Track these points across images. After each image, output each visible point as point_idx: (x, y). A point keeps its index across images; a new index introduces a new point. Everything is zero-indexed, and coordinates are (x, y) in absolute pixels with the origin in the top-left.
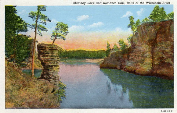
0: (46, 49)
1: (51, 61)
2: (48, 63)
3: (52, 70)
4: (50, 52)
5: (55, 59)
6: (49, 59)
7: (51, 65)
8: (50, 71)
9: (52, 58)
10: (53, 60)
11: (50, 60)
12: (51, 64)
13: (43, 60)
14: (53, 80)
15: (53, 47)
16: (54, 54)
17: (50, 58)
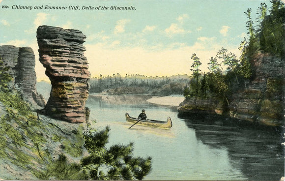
0: (56, 37)
1: (69, 66)
2: (61, 72)
3: (71, 88)
4: (67, 44)
5: (79, 63)
6: (64, 61)
7: (70, 75)
8: (67, 89)
9: (70, 59)
10: (74, 65)
11: (67, 63)
12: (69, 73)
13: (52, 63)
14: (74, 112)
15: (75, 34)
16: (75, 52)
17: (66, 59)
